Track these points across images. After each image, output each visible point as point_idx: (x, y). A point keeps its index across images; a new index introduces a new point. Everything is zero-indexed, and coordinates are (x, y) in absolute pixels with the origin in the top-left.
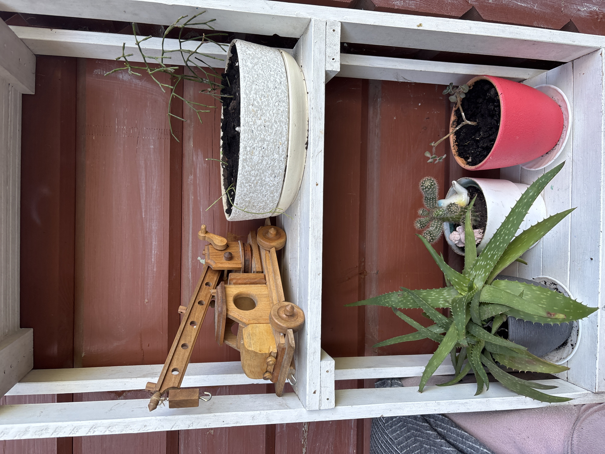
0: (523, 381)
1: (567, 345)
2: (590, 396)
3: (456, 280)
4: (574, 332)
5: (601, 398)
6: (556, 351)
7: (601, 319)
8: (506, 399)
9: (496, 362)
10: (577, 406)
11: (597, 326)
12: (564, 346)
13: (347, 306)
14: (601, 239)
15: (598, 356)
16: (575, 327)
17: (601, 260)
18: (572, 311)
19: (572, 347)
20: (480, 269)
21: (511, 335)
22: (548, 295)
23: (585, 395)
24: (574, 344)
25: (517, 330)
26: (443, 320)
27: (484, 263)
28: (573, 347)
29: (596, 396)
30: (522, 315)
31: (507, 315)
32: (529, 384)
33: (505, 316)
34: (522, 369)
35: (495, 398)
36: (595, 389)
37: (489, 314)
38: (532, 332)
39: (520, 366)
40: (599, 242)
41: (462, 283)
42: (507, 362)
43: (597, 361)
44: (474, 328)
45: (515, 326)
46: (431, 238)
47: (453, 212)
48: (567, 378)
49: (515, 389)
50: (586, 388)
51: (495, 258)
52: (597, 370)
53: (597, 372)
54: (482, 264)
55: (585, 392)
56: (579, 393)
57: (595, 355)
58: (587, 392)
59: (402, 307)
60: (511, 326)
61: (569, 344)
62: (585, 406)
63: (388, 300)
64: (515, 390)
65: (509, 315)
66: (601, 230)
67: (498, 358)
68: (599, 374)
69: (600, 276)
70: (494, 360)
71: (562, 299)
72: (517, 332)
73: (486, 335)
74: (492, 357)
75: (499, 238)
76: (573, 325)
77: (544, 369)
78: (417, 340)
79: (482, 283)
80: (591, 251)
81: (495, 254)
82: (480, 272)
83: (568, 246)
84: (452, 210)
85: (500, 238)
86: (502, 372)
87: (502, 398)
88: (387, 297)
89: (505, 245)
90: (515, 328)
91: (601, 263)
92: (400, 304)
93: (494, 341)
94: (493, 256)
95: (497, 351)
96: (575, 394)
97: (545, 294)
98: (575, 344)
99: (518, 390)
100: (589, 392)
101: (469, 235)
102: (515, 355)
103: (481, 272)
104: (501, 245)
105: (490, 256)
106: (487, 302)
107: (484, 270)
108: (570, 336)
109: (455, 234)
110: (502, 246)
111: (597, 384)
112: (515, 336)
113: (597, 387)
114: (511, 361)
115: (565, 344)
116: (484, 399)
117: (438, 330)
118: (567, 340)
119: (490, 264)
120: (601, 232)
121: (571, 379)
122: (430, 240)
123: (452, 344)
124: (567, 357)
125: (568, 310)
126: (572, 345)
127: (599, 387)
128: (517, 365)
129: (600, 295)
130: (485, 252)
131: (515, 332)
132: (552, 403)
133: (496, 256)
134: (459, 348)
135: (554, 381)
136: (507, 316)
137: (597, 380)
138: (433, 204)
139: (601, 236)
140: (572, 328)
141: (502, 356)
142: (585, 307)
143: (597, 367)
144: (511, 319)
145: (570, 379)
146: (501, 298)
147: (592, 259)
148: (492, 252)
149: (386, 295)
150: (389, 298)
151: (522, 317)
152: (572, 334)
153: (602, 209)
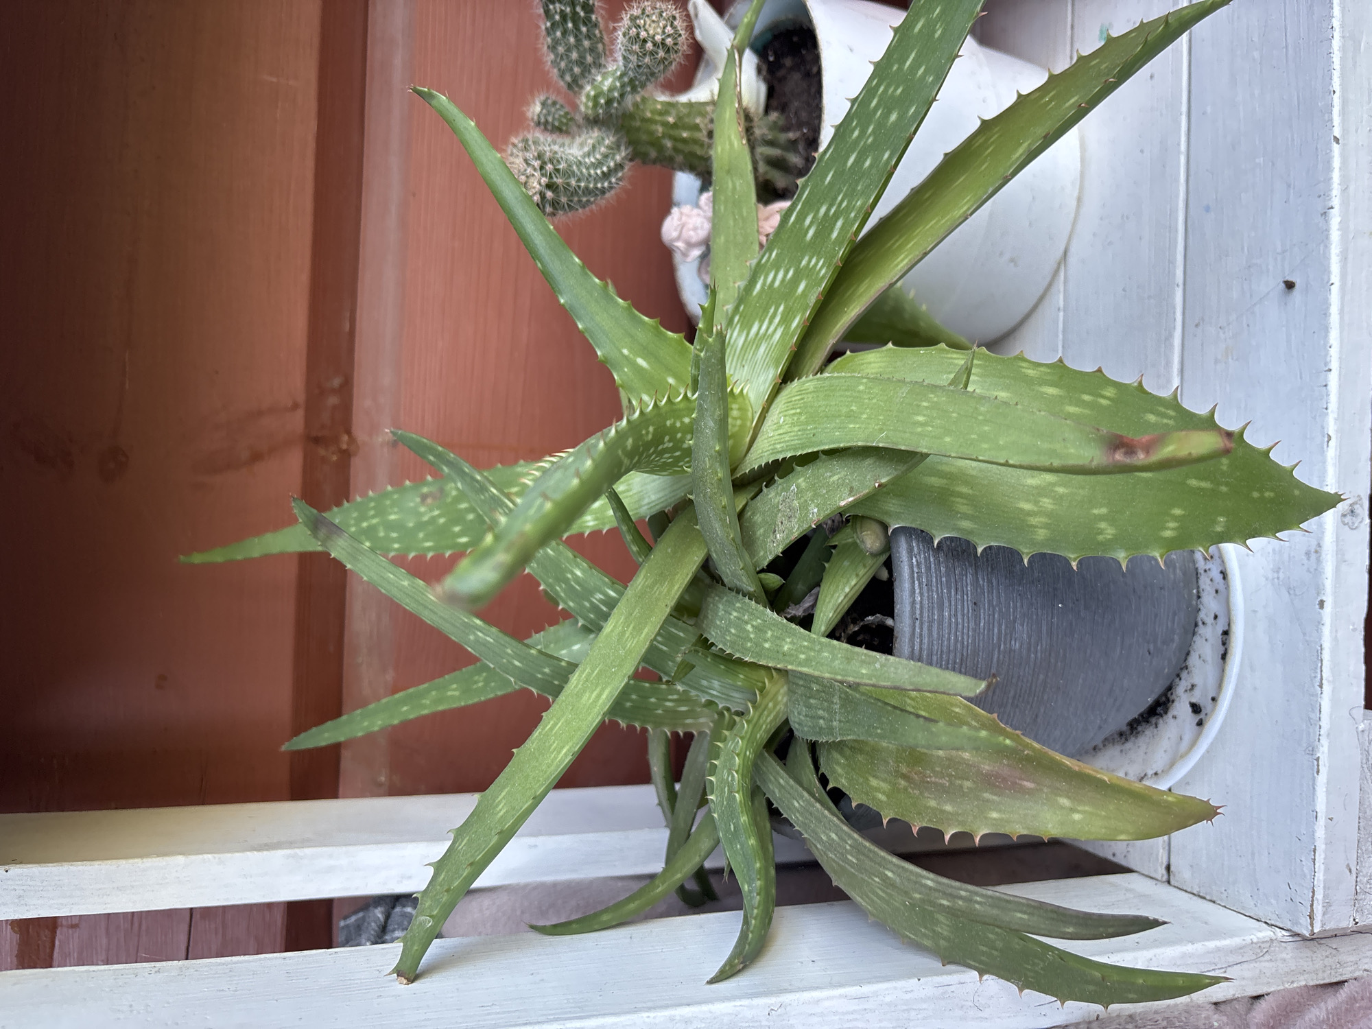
0: (964, 890)
1: (1170, 714)
2: (1284, 955)
3: (641, 362)
4: (1205, 646)
5: (1328, 962)
6: (1118, 748)
7: (1337, 570)
8: (876, 994)
9: (837, 796)
10: (1228, 1008)
11: (1322, 604)
12: (1153, 720)
13: (197, 558)
14: (1336, 176)
15: (1323, 751)
16: (1209, 620)
17: (1335, 277)
18: (1224, 489)
19: (1196, 718)
20: (766, 310)
21: (907, 635)
22: (1104, 402)
23: (1262, 950)
24: (1205, 703)
25: (941, 610)
26: (591, 593)
27: (787, 272)
28: (1202, 716)
29: (1310, 954)
30: (966, 517)
31: (886, 519)
32: (995, 912)
33: (877, 528)
34: (962, 823)
35: (816, 994)
36: (1311, 917)
37: (794, 521)
38: (1018, 627)
39: (948, 808)
40: (1325, 195)
41: (671, 381)
42: (884, 785)
43: (1322, 779)
44: (721, 613)
45: (929, 584)
46: (544, 180)
47: (649, 45)
48: (1168, 868)
49: (925, 935)
50: (1261, 915)
51: (834, 235)
52: (1322, 821)
53: (1320, 833)
54: (777, 284)
55: (1260, 935)
56: (1236, 941)
57: (1312, 751)
58: (1267, 933)
59: (429, 549)
60: (907, 585)
61: (1181, 708)
62: (1263, 1005)
63: (375, 521)
64: (927, 943)
65: (898, 516)
66: (1337, 132)
67: (839, 770)
68: (1329, 843)
69: (1334, 353)
70: (824, 780)
71: (1171, 422)
72: (941, 623)
73: (769, 634)
74: (817, 768)
75: (856, 133)
76: (1202, 615)
77: (1077, 817)
78: (476, 700)
79: (768, 376)
80: (1284, 252)
81: (836, 216)
82: (764, 327)
83: (1172, 262)
84: (643, 34)
85: (863, 132)
86: (856, 848)
87: (853, 990)
88: (374, 508)
89: (886, 155)
90: (930, 598)
91: (1335, 290)
92: (421, 535)
93: (807, 662)
94: (825, 226)
95: (831, 730)
96: (1218, 950)
97: (1086, 398)
98: (1213, 699)
99: (942, 943)
100: (1280, 933)
101: (728, 172)
102: (917, 736)
103: (770, 323)
104: (868, 163)
105: (811, 233)
106: (780, 457)
107: (782, 308)
108: (1182, 667)
109: (688, 216)
110: (871, 166)
111: (1319, 896)
112: (931, 644)
113: (1318, 909)
114: (903, 783)
115: (1158, 709)
116: (756, 1001)
117: (576, 647)
118: (1170, 688)
119: (809, 272)
120: (1337, 140)
121: (1187, 875)
122: (543, 196)
123: (599, 696)
124: (1172, 764)
125: (1204, 484)
126: (1196, 708)
127: (1327, 905)
128: (933, 803)
129: (1331, 452)
130: (793, 218)
131: (931, 622)
132: (1114, 1007)
133: (839, 224)
134: (676, 734)
135: (1112, 884)
136: (885, 527)
137: (1320, 876)
138: (582, 57)
139: (1336, 163)
140: (1192, 627)
141: (860, 758)
142: (1284, 477)
143: (1321, 805)
144: (910, 550)
145: (1183, 871)
146: (851, 416)
147: (1290, 285)
148: (823, 210)
149: (372, 499)
150: (381, 512)
151: (966, 524)
152: (1193, 660)
153: (1337, 35)
